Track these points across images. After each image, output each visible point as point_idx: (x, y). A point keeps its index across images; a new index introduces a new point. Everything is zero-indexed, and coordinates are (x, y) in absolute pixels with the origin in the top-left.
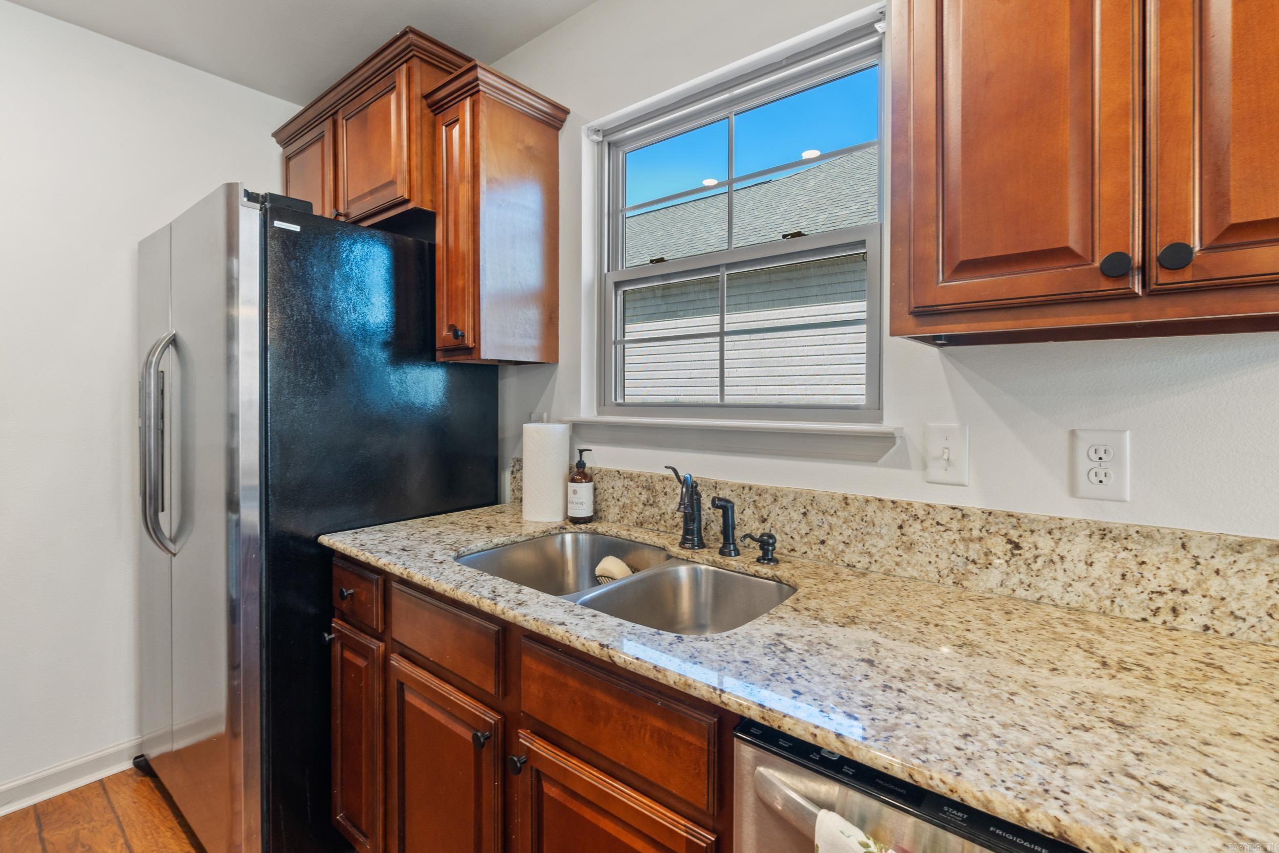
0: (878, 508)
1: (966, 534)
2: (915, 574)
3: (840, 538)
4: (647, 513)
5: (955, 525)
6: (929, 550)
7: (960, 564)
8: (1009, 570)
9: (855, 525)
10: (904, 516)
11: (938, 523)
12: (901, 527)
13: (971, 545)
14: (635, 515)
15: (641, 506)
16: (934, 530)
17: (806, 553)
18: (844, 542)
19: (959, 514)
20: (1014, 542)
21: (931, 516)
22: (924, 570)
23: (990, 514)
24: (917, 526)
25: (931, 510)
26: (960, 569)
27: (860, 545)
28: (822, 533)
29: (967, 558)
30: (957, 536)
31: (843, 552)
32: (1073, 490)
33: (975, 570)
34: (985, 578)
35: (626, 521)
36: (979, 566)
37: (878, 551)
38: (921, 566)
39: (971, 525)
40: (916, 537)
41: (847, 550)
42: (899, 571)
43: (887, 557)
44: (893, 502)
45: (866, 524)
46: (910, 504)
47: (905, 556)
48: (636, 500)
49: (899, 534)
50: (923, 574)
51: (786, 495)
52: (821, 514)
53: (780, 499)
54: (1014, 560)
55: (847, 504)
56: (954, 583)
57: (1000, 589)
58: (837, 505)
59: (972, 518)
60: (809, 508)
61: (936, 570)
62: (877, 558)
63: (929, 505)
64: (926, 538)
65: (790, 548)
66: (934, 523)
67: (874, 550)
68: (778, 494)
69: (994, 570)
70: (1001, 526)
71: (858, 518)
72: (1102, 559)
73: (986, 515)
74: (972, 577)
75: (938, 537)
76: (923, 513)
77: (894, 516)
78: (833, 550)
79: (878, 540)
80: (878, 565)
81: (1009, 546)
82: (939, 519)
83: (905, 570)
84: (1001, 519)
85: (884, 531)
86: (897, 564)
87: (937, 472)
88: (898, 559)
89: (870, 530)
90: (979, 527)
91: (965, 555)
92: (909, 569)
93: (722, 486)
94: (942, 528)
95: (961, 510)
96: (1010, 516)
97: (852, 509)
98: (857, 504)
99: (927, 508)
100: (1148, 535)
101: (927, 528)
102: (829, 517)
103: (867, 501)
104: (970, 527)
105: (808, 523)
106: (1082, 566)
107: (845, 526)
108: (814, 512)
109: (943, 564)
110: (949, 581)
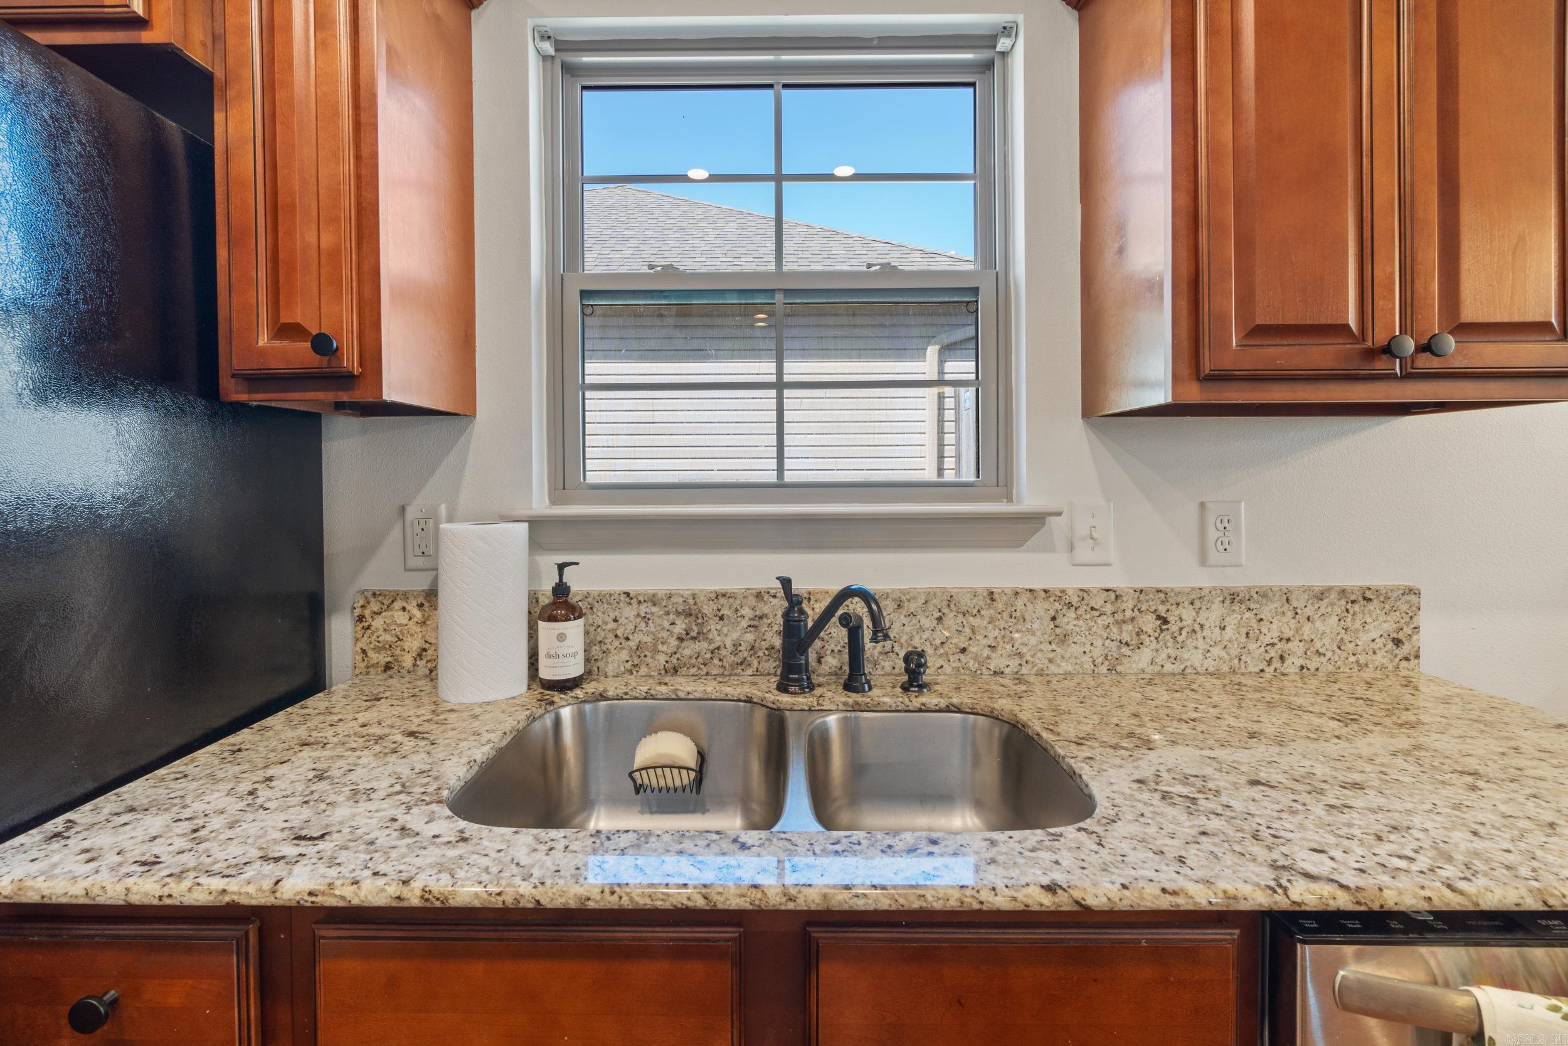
0: (1029, 600)
1: (1119, 616)
2: (1070, 668)
3: (985, 642)
4: (687, 652)
5: (1109, 608)
6: (1084, 639)
7: (1114, 649)
8: (1158, 646)
9: (1002, 624)
10: (1057, 606)
11: (1092, 609)
12: (1054, 619)
13: (1125, 627)
14: (662, 658)
15: (674, 642)
16: (1088, 616)
17: (942, 667)
18: (990, 646)
19: (1113, 596)
20: (1163, 617)
21: (1085, 602)
22: (1079, 662)
23: (1141, 591)
24: (1071, 614)
25: (1085, 595)
26: (1114, 654)
27: (1009, 647)
28: (963, 639)
29: (1120, 642)
30: (1111, 620)
31: (988, 658)
32: (1203, 561)
33: (1128, 653)
34: (1137, 659)
35: (644, 670)
36: (1131, 647)
37: (1030, 650)
38: (1076, 658)
39: (1124, 606)
40: (1070, 627)
41: (994, 655)
42: (1053, 669)
43: (1039, 655)
44: (1046, 591)
45: (1014, 621)
46: (1063, 591)
47: (1059, 650)
48: (665, 634)
49: (1052, 626)
50: (1077, 667)
51: (914, 598)
52: (960, 616)
53: (906, 604)
54: (1162, 635)
55: (993, 600)
56: (1108, 670)
57: (1151, 667)
58: (981, 603)
59: (1125, 599)
60: (945, 610)
61: (1091, 660)
62: (1028, 658)
63: (1082, 590)
64: (1081, 627)
66: (1089, 609)
67: (1024, 650)
68: (903, 598)
69: (1145, 649)
70: (1151, 603)
71: (1006, 615)
72: (1232, 621)
73: (1138, 593)
74: (1125, 661)
75: (1092, 624)
76: (1077, 599)
77: (1047, 607)
78: (976, 658)
79: (1030, 637)
80: (1029, 666)
81: (1159, 622)
82: (1093, 604)
83: (1060, 666)
84: (1151, 596)
85: (1035, 626)
86: (1050, 661)
87: (1084, 552)
88: (1051, 655)
89: (1020, 627)
90: (1131, 607)
91: (1119, 638)
92: (1063, 664)
93: (819, 596)
94: (1096, 613)
95: (1115, 591)
96: (1159, 591)
97: (999, 605)
98: (1005, 598)
99: (1081, 594)
100: (1264, 594)
101: (1081, 616)
102: (972, 619)
103: (1017, 593)
104: (1123, 608)
105: (945, 630)
106: (1217, 631)
107: (990, 626)
108: (952, 615)
109: (1097, 653)
110: (1103, 669)
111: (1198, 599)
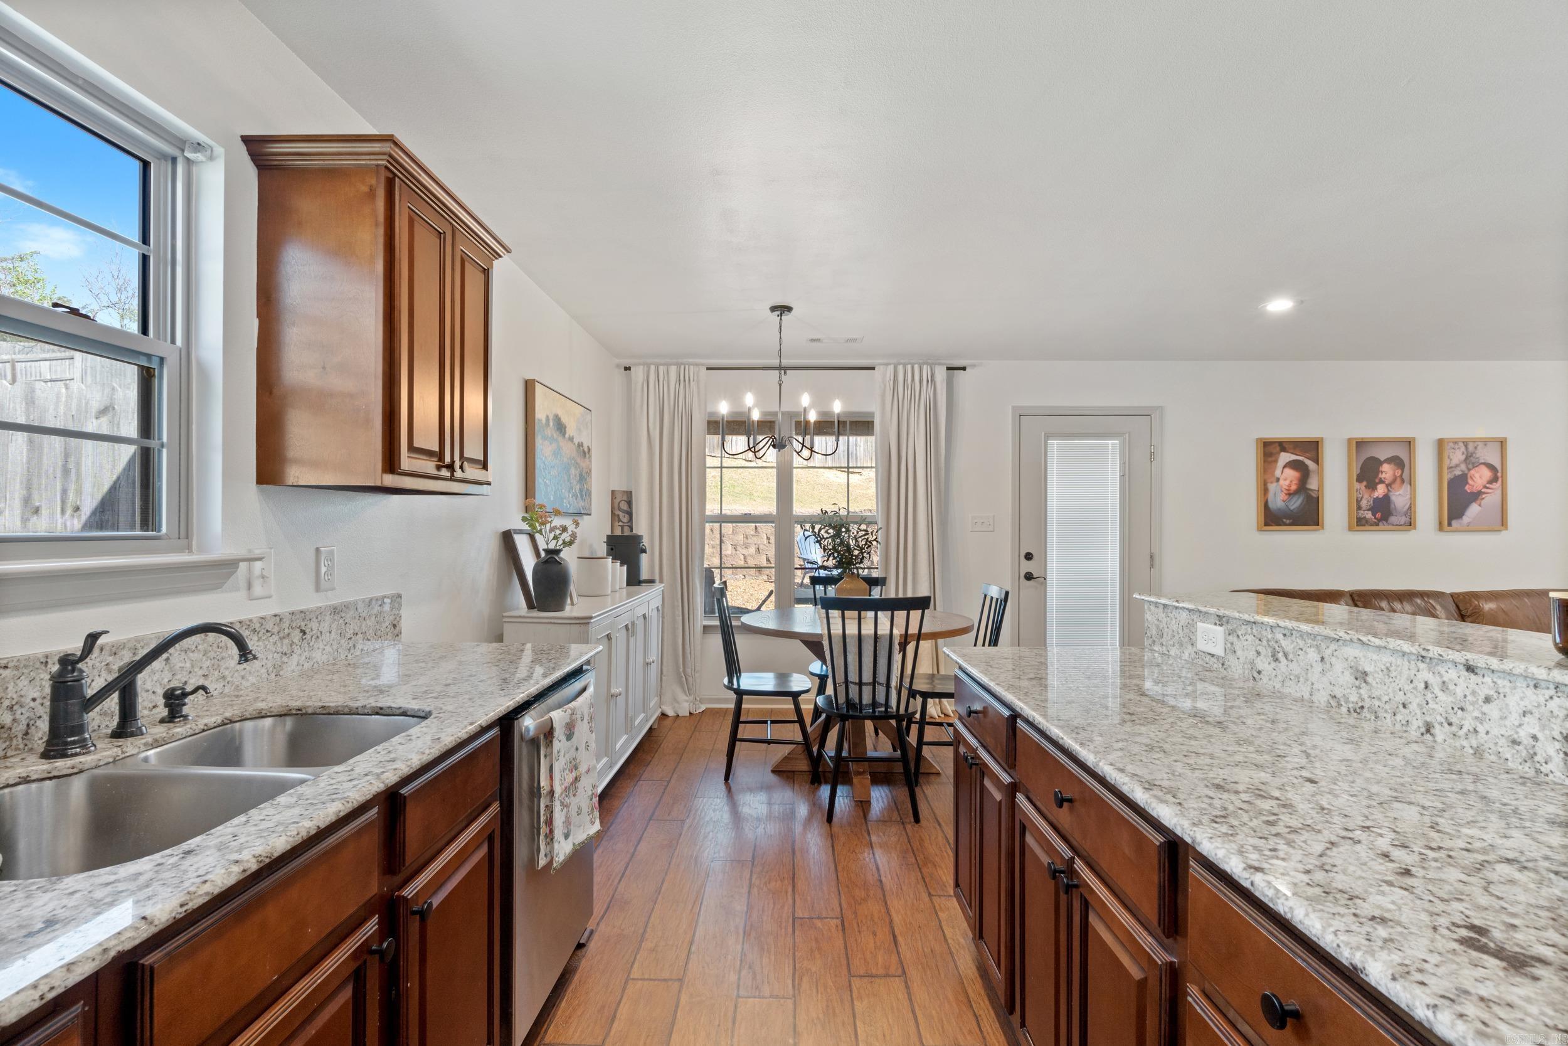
1: (281, 634)
3: (201, 672)
5: (276, 629)
6: (262, 656)
7: (279, 659)
8: (301, 652)
9: (212, 655)
10: (248, 632)
11: (268, 631)
13: (284, 641)
16: (265, 637)
18: (204, 676)
20: (303, 631)
21: (264, 626)
22: (259, 674)
23: (293, 614)
24: (256, 637)
26: (279, 663)
29: (282, 653)
30: (277, 638)
32: (319, 589)
33: (286, 660)
34: (290, 664)
36: (287, 656)
39: (284, 626)
43: (236, 674)
44: (240, 622)
45: (220, 651)
46: (251, 621)
52: (183, 653)
54: (303, 643)
56: (275, 675)
59: (284, 621)
62: (229, 679)
63: (262, 618)
65: (151, 705)
66: (265, 632)
67: (227, 673)
69: (294, 655)
70: (298, 621)
71: (215, 646)
72: (334, 627)
76: (259, 625)
81: (301, 634)
84: (298, 616)
86: (243, 677)
87: (258, 589)
88: (243, 673)
90: (288, 626)
91: (281, 651)
94: (269, 634)
96: (302, 612)
99: (261, 621)
100: (347, 606)
102: (191, 654)
105: (171, 669)
106: (328, 634)
107: (204, 658)
108: (176, 653)
109: (269, 664)
110: (273, 675)
111: (319, 613)
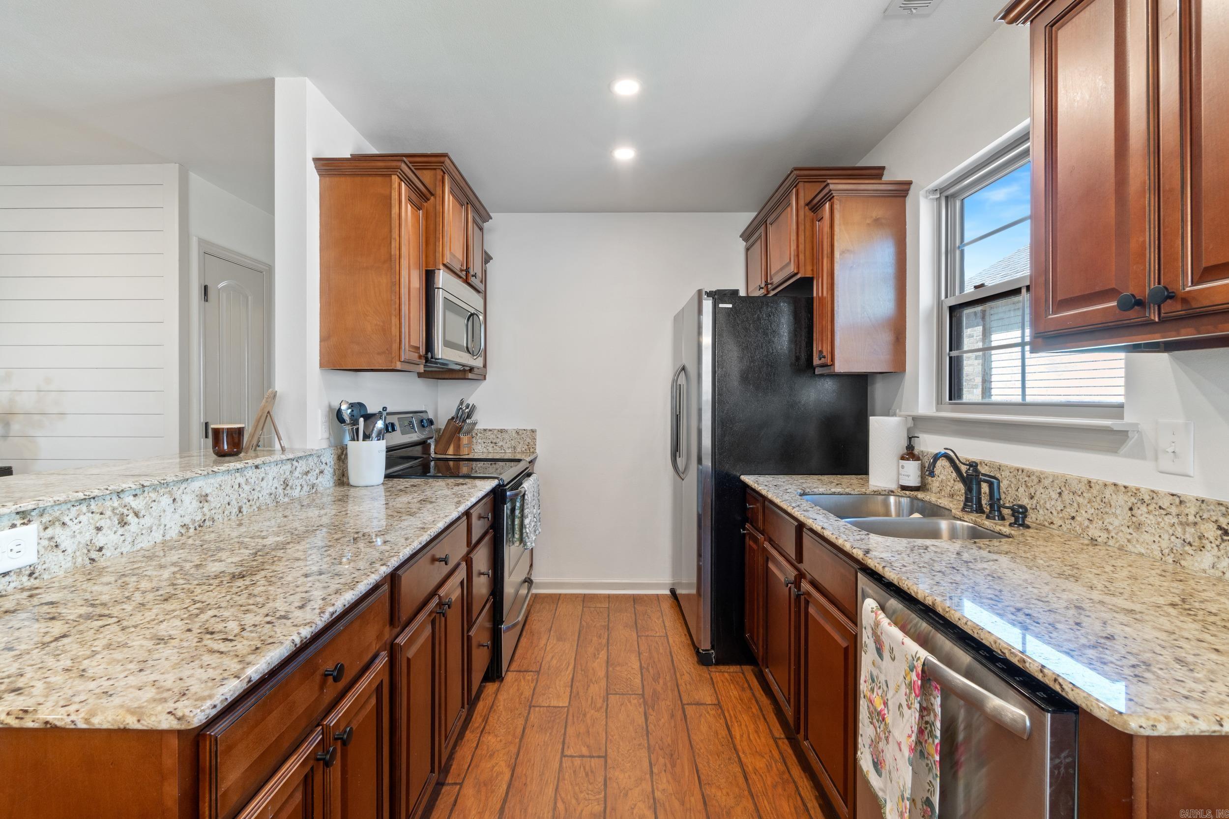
0: (1114, 491)
1: (1183, 519)
2: (1143, 551)
3: (1085, 515)
4: (956, 488)
5: (1174, 510)
6: (1153, 531)
7: (1179, 545)
8: (1219, 554)
9: (1096, 505)
10: (1133, 500)
11: (1160, 508)
12: (1131, 509)
13: (1188, 529)
14: (949, 488)
15: (953, 482)
16: (1157, 513)
17: (1061, 526)
18: (1089, 519)
19: (1177, 501)
20: (1224, 529)
21: (1154, 501)
22: (1149, 547)
23: (1203, 501)
24: (1144, 508)
25: (1155, 495)
26: (1179, 550)
27: (1100, 522)
28: (1073, 510)
29: (1184, 540)
30: (1175, 520)
31: (1088, 527)
33: (1191, 552)
34: (1199, 559)
35: (943, 493)
36: (1194, 548)
37: (1114, 529)
38: (1147, 544)
39: (1187, 511)
40: (1143, 519)
41: (1091, 526)
42: (1130, 547)
43: (1120, 534)
44: (1125, 487)
45: (1104, 505)
46: (1138, 489)
47: (1134, 534)
48: (949, 477)
49: (1130, 515)
50: (1149, 551)
51: (1047, 477)
52: (1071, 494)
53: (1043, 480)
54: (1223, 545)
55: (1091, 487)
56: (1174, 561)
57: (1212, 571)
58: (1083, 488)
59: (1188, 505)
60: (1063, 489)
61: (1159, 549)
62: (1113, 534)
63: (1153, 491)
64: (1151, 520)
65: (1050, 521)
66: (1157, 507)
67: (1111, 528)
68: (1042, 476)
69: (1207, 553)
70: (1212, 513)
71: (1098, 499)
73: (1199, 503)
74: (1188, 558)
75: (1160, 520)
76: (1148, 497)
77: (1126, 499)
78: (1080, 525)
79: (1114, 519)
80: (1114, 541)
81: (1219, 532)
82: (1161, 504)
83: (1135, 547)
84: (1212, 507)
85: (1118, 512)
86: (1129, 541)
87: (1165, 463)
88: (1129, 537)
89: (1108, 510)
90: (1193, 513)
91: (1183, 537)
92: (1137, 546)
93: (1004, 468)
94: (1164, 512)
95: (1179, 497)
96: (1220, 504)
97: (1094, 491)
98: (1098, 487)
99: (1151, 494)
101: (1151, 511)
102: (1078, 498)
103: (1105, 485)
104: (1187, 512)
105: (1063, 501)
107: (1089, 505)
108: (1066, 492)
109: (1165, 544)
110: (1170, 559)
